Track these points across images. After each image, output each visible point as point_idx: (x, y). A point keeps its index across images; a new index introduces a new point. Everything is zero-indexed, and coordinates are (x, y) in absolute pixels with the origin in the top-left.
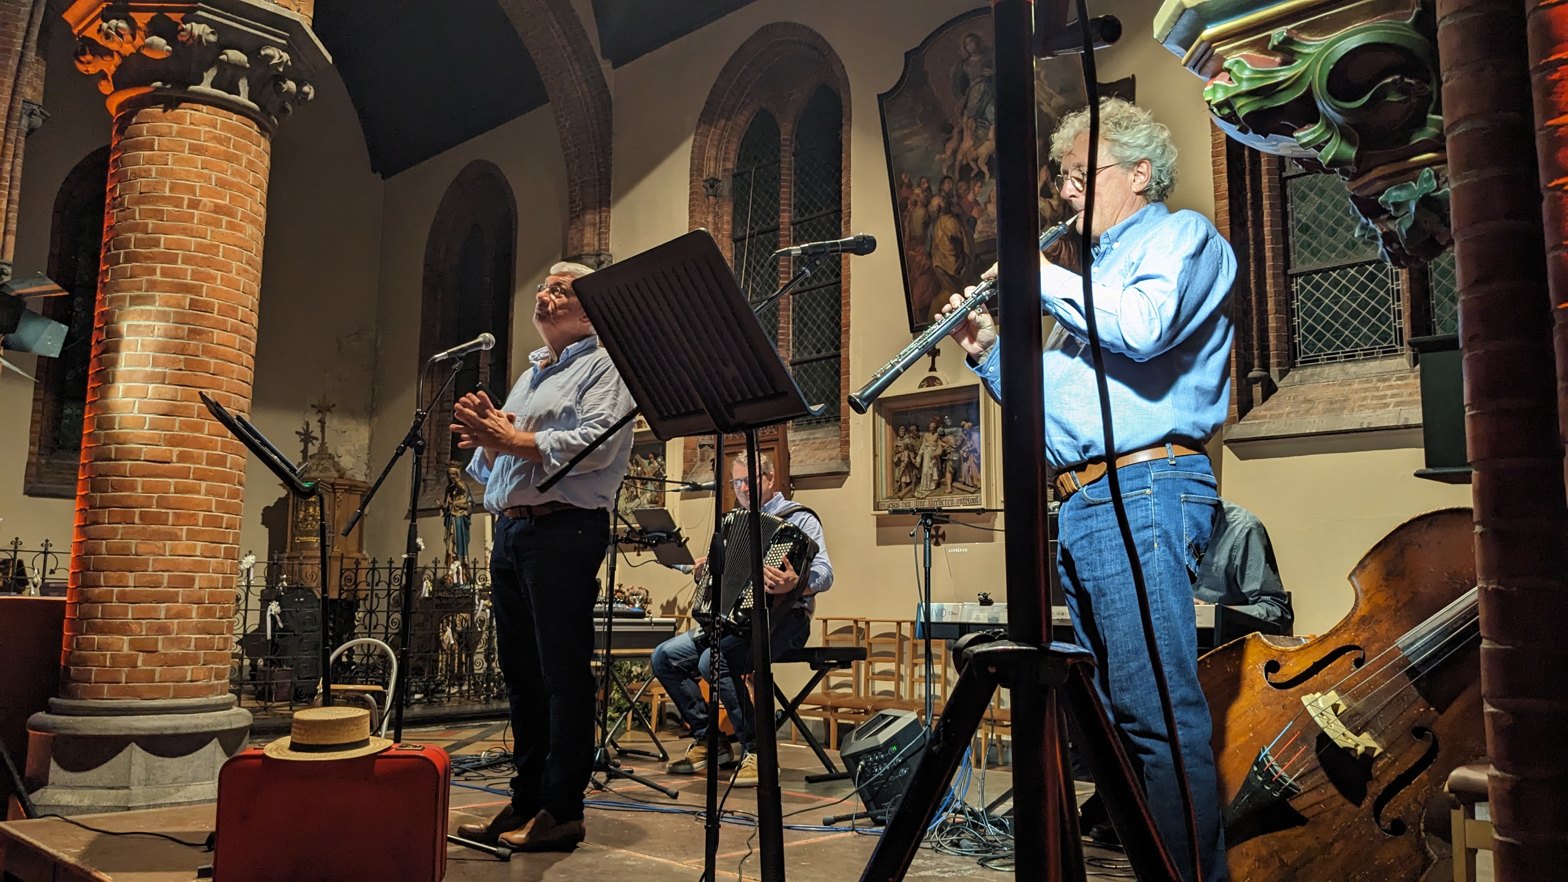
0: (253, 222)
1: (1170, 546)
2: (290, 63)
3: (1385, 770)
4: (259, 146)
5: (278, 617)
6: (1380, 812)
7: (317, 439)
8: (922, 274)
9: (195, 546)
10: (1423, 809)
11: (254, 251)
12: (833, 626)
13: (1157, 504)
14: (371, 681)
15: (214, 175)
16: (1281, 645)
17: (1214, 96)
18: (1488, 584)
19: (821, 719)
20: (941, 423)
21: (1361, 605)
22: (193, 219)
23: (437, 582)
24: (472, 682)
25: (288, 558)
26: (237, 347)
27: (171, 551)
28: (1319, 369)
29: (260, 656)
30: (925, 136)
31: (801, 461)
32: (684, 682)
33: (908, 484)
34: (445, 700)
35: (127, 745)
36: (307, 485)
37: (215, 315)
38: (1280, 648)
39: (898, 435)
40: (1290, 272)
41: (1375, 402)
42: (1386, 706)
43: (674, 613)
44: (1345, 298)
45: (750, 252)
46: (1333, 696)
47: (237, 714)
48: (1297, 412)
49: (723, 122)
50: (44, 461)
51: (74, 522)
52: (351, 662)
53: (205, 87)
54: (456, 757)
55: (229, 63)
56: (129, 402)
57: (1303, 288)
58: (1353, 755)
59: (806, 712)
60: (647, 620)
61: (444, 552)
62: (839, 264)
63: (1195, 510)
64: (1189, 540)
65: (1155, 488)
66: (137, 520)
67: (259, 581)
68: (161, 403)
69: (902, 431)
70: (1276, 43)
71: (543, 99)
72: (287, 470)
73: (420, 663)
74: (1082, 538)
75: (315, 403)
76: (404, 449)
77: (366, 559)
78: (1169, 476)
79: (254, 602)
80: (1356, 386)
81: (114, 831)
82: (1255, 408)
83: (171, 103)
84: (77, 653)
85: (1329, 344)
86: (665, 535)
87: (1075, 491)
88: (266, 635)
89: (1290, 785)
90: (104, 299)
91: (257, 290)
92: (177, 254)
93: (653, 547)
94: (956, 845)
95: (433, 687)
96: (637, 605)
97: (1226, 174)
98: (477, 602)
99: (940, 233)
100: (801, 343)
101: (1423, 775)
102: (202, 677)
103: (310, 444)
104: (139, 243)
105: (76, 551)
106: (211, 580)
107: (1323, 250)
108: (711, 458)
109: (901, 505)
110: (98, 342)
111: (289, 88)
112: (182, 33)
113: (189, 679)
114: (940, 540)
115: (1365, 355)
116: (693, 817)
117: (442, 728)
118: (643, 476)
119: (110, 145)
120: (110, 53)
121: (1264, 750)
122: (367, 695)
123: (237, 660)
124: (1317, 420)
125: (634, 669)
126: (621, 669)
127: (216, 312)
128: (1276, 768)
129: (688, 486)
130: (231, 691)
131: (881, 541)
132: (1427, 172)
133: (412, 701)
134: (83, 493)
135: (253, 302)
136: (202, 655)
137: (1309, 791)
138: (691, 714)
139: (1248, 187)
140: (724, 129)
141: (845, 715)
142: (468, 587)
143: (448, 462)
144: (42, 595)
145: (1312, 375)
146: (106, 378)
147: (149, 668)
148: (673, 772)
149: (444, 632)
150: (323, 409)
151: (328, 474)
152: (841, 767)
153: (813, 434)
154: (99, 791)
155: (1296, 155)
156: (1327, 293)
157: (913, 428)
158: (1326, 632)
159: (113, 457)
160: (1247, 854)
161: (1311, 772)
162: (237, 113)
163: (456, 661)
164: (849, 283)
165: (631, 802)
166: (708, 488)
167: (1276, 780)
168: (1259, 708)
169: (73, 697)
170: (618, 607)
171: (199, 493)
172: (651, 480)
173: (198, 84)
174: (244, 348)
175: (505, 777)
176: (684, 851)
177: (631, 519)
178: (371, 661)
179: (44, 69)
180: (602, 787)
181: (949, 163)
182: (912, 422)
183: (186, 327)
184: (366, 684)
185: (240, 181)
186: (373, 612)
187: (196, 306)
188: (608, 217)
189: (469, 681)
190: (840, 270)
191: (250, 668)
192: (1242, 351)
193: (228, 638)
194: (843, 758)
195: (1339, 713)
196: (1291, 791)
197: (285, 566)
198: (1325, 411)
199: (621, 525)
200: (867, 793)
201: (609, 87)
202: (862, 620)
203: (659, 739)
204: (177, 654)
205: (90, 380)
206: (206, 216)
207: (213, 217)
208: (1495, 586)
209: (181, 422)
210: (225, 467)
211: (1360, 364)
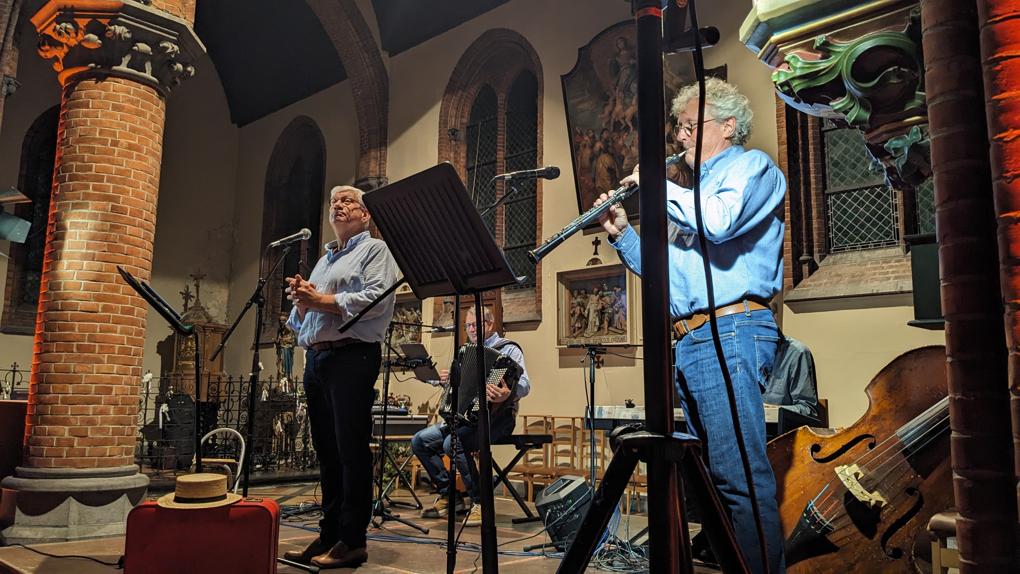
0: (154, 155)
1: (747, 369)
2: (179, 52)
3: (888, 517)
4: (158, 106)
5: (167, 414)
6: (886, 543)
7: (194, 297)
8: (588, 192)
9: (113, 367)
10: (913, 541)
11: (154, 174)
12: (530, 421)
13: (739, 342)
14: (228, 456)
15: (128, 125)
16: (821, 434)
17: (778, 78)
18: (955, 395)
19: (523, 482)
20: (601, 289)
21: (873, 408)
22: (114, 152)
23: (271, 391)
24: (294, 457)
25: (174, 375)
26: (142, 237)
27: (97, 370)
28: (845, 255)
29: (155, 440)
30: (591, 103)
31: (510, 313)
32: (433, 457)
33: (579, 328)
34: (276, 469)
35: (66, 498)
36: (187, 327)
37: (128, 216)
38: (821, 436)
39: (573, 296)
40: (826, 192)
41: (881, 276)
42: (889, 474)
43: (427, 412)
44: (862, 209)
45: (477, 177)
46: (855, 468)
47: (139, 478)
48: (831, 283)
49: (460, 92)
50: (14, 311)
51: (33, 351)
52: (214, 443)
53: (123, 67)
54: (283, 506)
55: (139, 52)
56: (70, 273)
57: (835, 202)
58: (869, 506)
59: (513, 477)
60: (409, 416)
61: (277, 371)
62: (535, 185)
63: (764, 345)
64: (760, 365)
65: (737, 332)
66: (75, 350)
67: (154, 391)
68: (91, 273)
69: (575, 293)
70: (818, 45)
71: (344, 77)
72: (174, 317)
73: (260, 444)
74: (691, 364)
75: (193, 274)
76: (251, 304)
77: (225, 376)
78: (746, 324)
79: (151, 404)
80: (869, 266)
81: (58, 555)
82: (804, 280)
83: (101, 78)
84: (34, 437)
85: (852, 239)
86: (421, 361)
87: (686, 334)
88: (159, 426)
89: (828, 525)
90: (55, 205)
91: (155, 199)
92: (104, 176)
93: (413, 369)
94: (610, 564)
95: (269, 460)
96: (403, 407)
97: (785, 129)
98: (298, 404)
99: (601, 165)
100: (511, 236)
101: (913, 519)
102: (117, 454)
103: (189, 300)
104: (78, 169)
105: (34, 370)
106: (123, 389)
107: (848, 178)
108: (451, 311)
109: (575, 342)
110: (51, 233)
111: (178, 68)
112: (108, 32)
113: (108, 454)
114: (600, 365)
115: (875, 246)
116: (438, 546)
117: (274, 487)
118: (407, 322)
119: (61, 104)
120: (61, 44)
121: (810, 503)
122: (225, 465)
123: (140, 442)
124: (844, 289)
125: (400, 448)
126: (391, 449)
127: (128, 214)
128: (819, 514)
129: (436, 329)
130: (136, 463)
131: (562, 365)
132: (915, 128)
133: (255, 469)
134: (40, 332)
135: (153, 207)
136: (117, 439)
137: (840, 529)
138: (437, 479)
139: (800, 136)
140: (461, 97)
141: (538, 479)
142: (291, 395)
143: (279, 312)
144: (12, 399)
145: (841, 258)
146: (56, 257)
147: (82, 447)
148: (426, 517)
149: (276, 424)
150: (198, 278)
151: (201, 320)
152: (535, 513)
153: (518, 295)
154: (48, 529)
155: (831, 117)
156: (850, 206)
157: (583, 292)
158: (850, 426)
159: (60, 308)
160: (800, 571)
161: (842, 516)
162: (144, 84)
163: (284, 443)
164: (542, 197)
165: (399, 536)
166: (450, 330)
167: (819, 522)
168: (807, 475)
169: (32, 466)
170: (390, 408)
171: (116, 332)
172: (412, 325)
173: (119, 65)
174: (146, 238)
175: (315, 520)
176: (432, 568)
177: (399, 350)
178: (228, 443)
179: (18, 54)
180: (379, 526)
181: (606, 120)
182: (582, 288)
183: (109, 223)
184: (225, 458)
185: (145, 128)
186: (230, 410)
187: (114, 210)
188: (385, 153)
189: (292, 456)
190: (536, 189)
191: (148, 447)
192: (796, 243)
193: (134, 428)
194: (537, 507)
195: (859, 478)
196: (828, 529)
197: (172, 381)
198: (849, 282)
199: (393, 355)
200: (552, 530)
201: (387, 69)
202: (549, 417)
203: (416, 495)
204: (100, 439)
205: (45, 258)
206: (123, 151)
207: (127, 152)
208: (960, 397)
209: (105, 286)
210: (133, 316)
211: (872, 252)
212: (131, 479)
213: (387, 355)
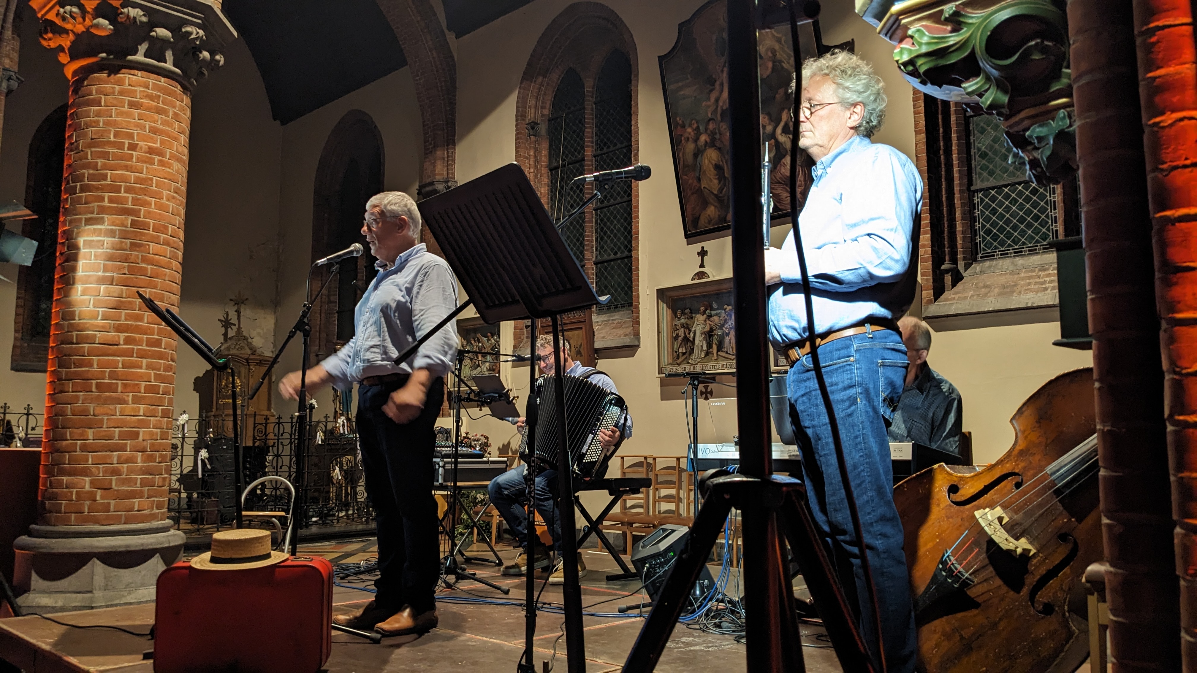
0: (179, 160)
1: (869, 400)
2: (204, 37)
3: (1037, 567)
4: (182, 102)
5: (206, 461)
6: (1035, 598)
7: (235, 325)
8: (693, 194)
9: (139, 408)
10: (1067, 595)
11: (180, 183)
12: (628, 462)
13: (859, 368)
14: (279, 508)
15: (147, 125)
16: (959, 473)
17: (901, 56)
18: (1104, 426)
19: (621, 532)
20: (710, 307)
21: (1020, 442)
22: (132, 158)
23: (327, 432)
24: (356, 508)
25: (214, 416)
26: (168, 256)
27: (120, 412)
28: (994, 262)
29: (195, 491)
30: (695, 87)
31: (603, 337)
32: (513, 506)
33: (684, 354)
34: (336, 522)
35: (89, 561)
36: (221, 361)
37: (151, 232)
38: (959, 475)
39: (676, 316)
40: (972, 188)
41: (1037, 286)
42: (1039, 518)
43: (508, 453)
44: (1014, 208)
45: (562, 180)
46: (999, 511)
47: (174, 535)
48: (978, 295)
49: (540, 79)
50: (26, 345)
51: (47, 391)
52: (263, 494)
53: (140, 57)
54: (343, 564)
55: (158, 39)
56: (85, 300)
57: (982, 200)
58: (1014, 555)
59: (608, 527)
60: (485, 459)
61: (333, 410)
62: (630, 187)
63: (890, 372)
64: (884, 395)
65: (857, 356)
66: (94, 389)
67: (192, 434)
68: (110, 300)
69: (679, 313)
70: (947, 16)
71: (403, 63)
72: (205, 349)
73: (316, 494)
74: (803, 395)
75: (233, 298)
76: (295, 333)
77: (274, 416)
78: (868, 347)
79: (189, 449)
80: (1022, 275)
81: (80, 625)
82: (946, 292)
83: (114, 70)
84: (50, 490)
85: (1002, 244)
86: (497, 395)
87: (798, 360)
88: (198, 475)
89: (967, 578)
90: (65, 221)
91: (183, 212)
92: (121, 186)
93: (488, 404)
94: (718, 626)
95: (326, 512)
96: (477, 449)
97: (923, 115)
99: (706, 161)
100: (602, 247)
101: (1067, 570)
102: (146, 508)
103: (229, 329)
104: (91, 178)
105: (48, 413)
106: (152, 434)
107: (998, 171)
108: (528, 337)
109: (679, 370)
110: (61, 254)
111: (204, 57)
112: (121, 16)
113: (136, 509)
114: (709, 395)
115: (1029, 251)
116: (518, 608)
117: (333, 543)
118: (483, 350)
119: (68, 103)
120: (66, 32)
121: (947, 552)
122: (274, 519)
123: (177, 494)
124: (993, 302)
125: (478, 496)
126: (468, 497)
127: (151, 229)
128: (956, 565)
129: (515, 358)
130: (168, 518)
131: (665, 397)
132: (1062, 113)
133: (310, 523)
134: (52, 369)
135: (179, 221)
136: (146, 491)
137: (981, 583)
138: (518, 530)
139: (940, 123)
140: (541, 84)
141: (638, 529)
142: (351, 436)
143: (335, 341)
144: (24, 447)
145: (990, 267)
146: (68, 281)
147: (106, 501)
148: (506, 575)
149: (334, 470)
150: (239, 302)
151: (243, 352)
152: (633, 570)
153: (612, 316)
154: (69, 595)
155: (965, 101)
156: (1001, 204)
157: (687, 311)
158: (993, 462)
159: (75, 341)
160: (935, 631)
161: (984, 567)
162: (165, 76)
163: (344, 492)
164: (638, 201)
165: (474, 597)
166: (527, 359)
167: (956, 575)
168: (943, 521)
169: (48, 524)
170: (462, 450)
171: (141, 368)
172: (490, 354)
173: (134, 55)
174: (174, 257)
176: (511, 634)
177: (471, 383)
178: (278, 493)
179: (18, 44)
180: (451, 586)
181: (712, 108)
182: (688, 306)
183: (128, 241)
184: (275, 511)
185: (168, 129)
186: (279, 456)
187: (136, 225)
188: (454, 153)
189: (353, 507)
190: (631, 191)
191: (187, 500)
192: (936, 249)
193: (166, 478)
194: (633, 562)
195: (1003, 523)
196: (967, 583)
197: (212, 422)
198: (1000, 294)
199: (464, 388)
200: (651, 588)
201: (454, 53)
202: (650, 457)
203: (495, 549)
204: (127, 490)
205: (55, 283)
206: (142, 156)
207: (147, 157)
208: (1109, 428)
209: (126, 314)
210: (161, 348)
211: (1026, 258)
212: (164, 537)
213: (456, 389)
